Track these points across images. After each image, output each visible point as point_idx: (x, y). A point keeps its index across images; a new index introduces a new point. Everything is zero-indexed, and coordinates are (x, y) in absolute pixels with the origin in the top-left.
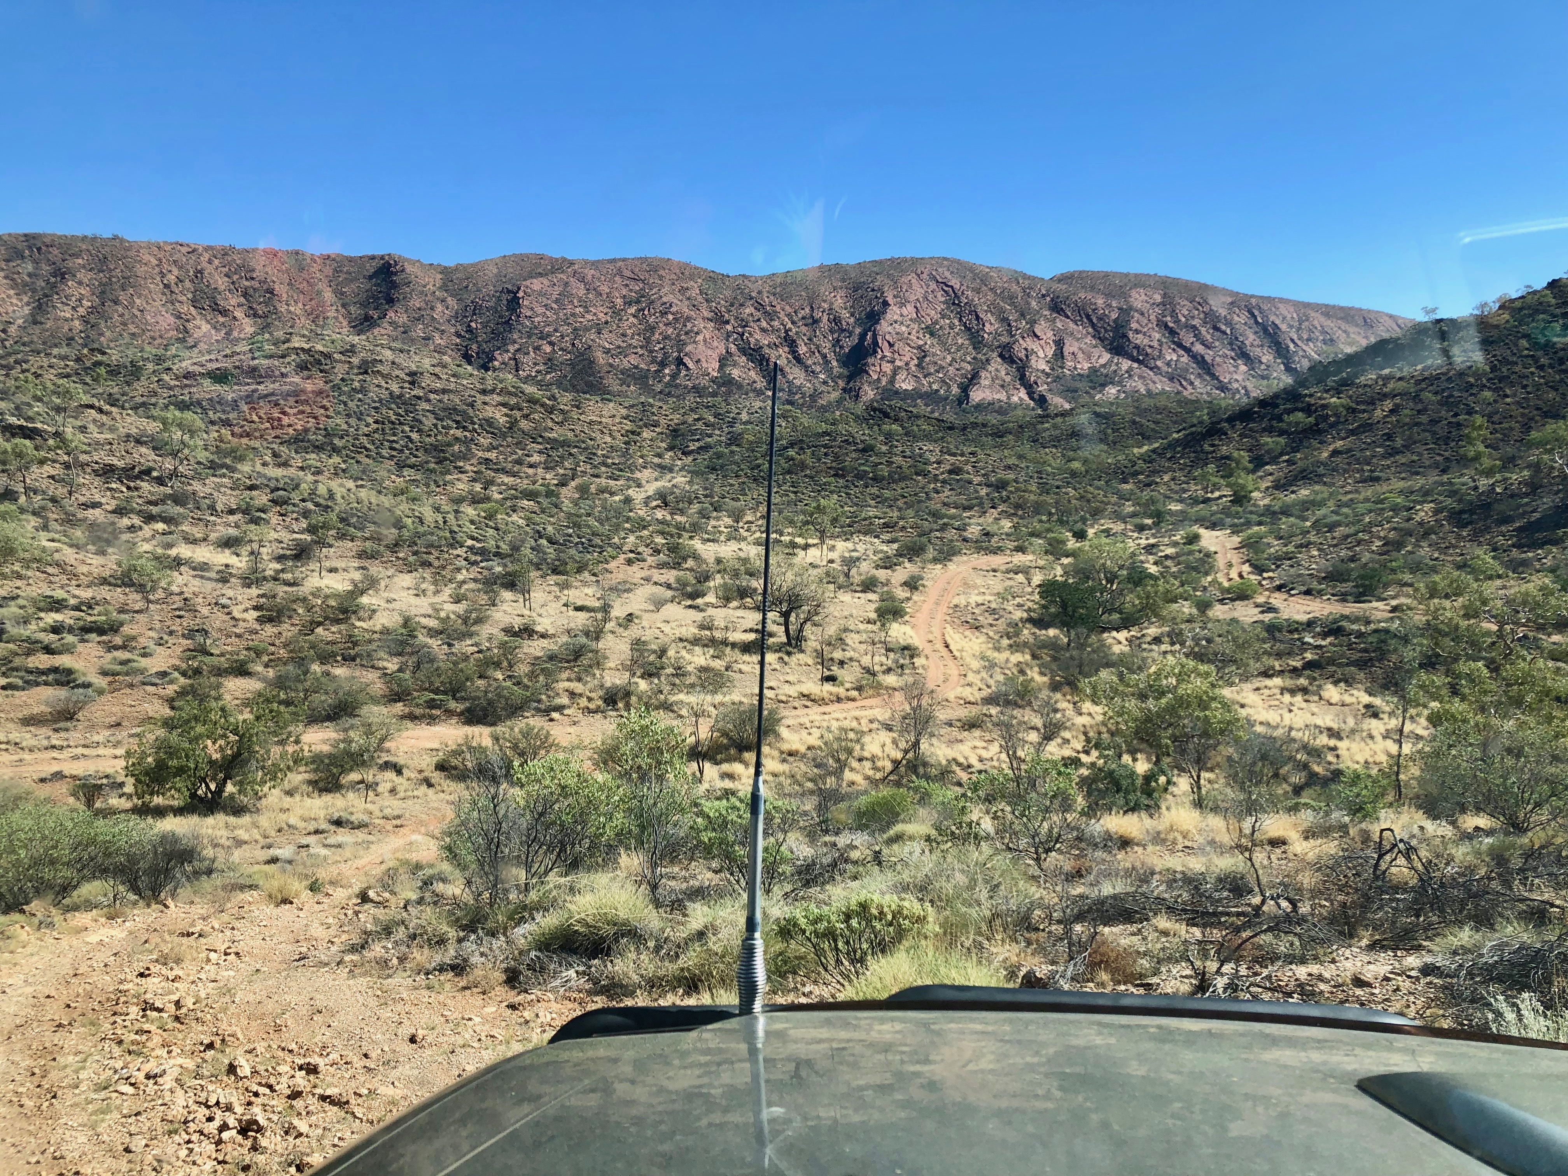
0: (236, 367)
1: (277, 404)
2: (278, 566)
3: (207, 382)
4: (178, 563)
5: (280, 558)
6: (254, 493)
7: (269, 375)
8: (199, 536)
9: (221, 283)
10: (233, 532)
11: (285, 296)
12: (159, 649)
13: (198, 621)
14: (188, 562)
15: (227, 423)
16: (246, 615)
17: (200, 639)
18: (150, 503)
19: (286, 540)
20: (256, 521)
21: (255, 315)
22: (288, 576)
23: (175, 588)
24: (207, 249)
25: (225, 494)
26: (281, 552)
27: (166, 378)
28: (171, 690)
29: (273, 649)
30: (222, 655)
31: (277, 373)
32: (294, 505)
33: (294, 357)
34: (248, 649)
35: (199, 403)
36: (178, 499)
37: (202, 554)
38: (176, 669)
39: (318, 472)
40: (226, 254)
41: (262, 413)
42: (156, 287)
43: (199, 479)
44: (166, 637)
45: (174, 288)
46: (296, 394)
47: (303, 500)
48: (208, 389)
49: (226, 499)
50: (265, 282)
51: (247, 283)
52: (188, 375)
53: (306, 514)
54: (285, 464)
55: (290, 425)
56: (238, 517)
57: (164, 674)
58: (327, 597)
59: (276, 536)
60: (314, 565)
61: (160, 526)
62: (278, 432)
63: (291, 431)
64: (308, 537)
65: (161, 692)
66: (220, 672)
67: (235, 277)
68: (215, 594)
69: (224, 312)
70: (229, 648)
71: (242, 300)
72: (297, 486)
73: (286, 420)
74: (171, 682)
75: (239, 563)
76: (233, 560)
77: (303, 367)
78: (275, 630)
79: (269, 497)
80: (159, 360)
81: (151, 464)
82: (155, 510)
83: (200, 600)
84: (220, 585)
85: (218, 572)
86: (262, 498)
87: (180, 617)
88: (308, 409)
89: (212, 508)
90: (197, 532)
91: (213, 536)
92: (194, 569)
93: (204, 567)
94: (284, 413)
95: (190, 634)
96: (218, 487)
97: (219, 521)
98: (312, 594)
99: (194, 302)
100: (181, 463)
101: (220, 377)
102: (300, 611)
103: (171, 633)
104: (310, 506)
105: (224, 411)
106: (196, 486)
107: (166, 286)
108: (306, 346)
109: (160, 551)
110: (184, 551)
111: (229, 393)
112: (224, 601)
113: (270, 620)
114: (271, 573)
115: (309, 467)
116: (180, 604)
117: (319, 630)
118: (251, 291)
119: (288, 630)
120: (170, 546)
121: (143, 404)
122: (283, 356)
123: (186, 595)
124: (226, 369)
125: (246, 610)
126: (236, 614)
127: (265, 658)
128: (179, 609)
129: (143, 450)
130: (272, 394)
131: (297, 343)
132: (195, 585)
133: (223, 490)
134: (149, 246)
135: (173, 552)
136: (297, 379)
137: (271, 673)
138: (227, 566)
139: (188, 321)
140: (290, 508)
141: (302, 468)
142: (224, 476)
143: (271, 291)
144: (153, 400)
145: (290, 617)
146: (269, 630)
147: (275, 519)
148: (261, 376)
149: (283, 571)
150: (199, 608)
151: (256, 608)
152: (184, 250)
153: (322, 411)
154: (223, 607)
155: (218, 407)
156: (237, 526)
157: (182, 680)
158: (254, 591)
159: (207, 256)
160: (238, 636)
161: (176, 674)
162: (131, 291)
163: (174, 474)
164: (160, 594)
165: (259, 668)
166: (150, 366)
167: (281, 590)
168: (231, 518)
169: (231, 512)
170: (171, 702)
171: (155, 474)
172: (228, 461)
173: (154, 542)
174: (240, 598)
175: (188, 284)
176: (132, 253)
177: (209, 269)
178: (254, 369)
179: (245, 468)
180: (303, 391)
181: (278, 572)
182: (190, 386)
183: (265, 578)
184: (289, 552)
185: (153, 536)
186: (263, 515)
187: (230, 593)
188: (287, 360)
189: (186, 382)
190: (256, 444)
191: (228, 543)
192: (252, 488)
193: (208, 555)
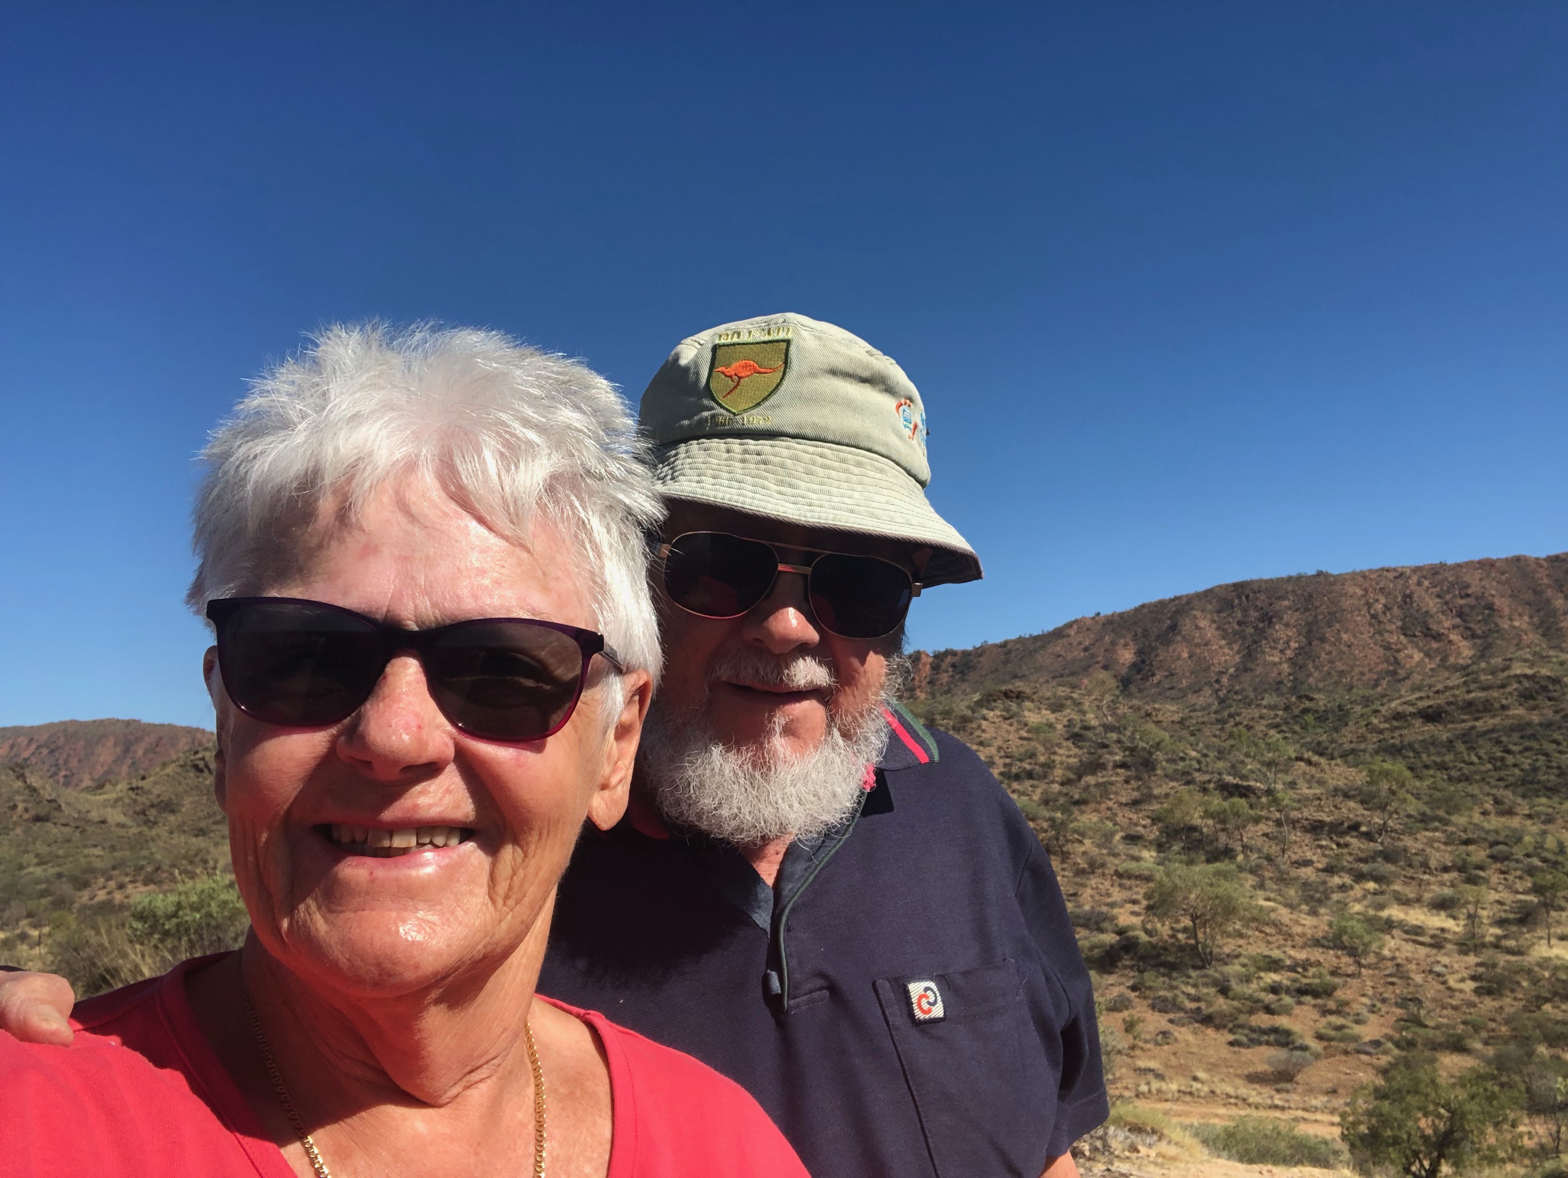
0: (1449, 703)
1: (1498, 742)
2: (1498, 931)
3: (1418, 723)
4: (1389, 925)
5: (1501, 923)
6: (1471, 848)
7: (1487, 708)
8: (1412, 896)
9: (1432, 604)
10: (1447, 891)
11: (1507, 611)
12: (1373, 1018)
13: (1411, 989)
14: (1401, 925)
15: (1442, 767)
16: (1462, 986)
17: (1413, 1008)
18: (1360, 860)
19: (1509, 902)
20: (1472, 880)
21: (1474, 636)
22: (1511, 943)
23: (1386, 952)
24: (1416, 570)
25: (1438, 850)
26: (1503, 915)
27: (1375, 721)
28: (1384, 1060)
29: (1493, 1025)
30: (1437, 1027)
31: (1497, 705)
32: (1517, 861)
33: (1515, 686)
34: (1465, 1023)
35: (1411, 746)
36: (1389, 856)
37: (1416, 916)
38: (1390, 1038)
39: (1549, 820)
40: (1436, 573)
41: (1482, 752)
42: (1361, 619)
43: (1410, 834)
44: (1379, 1005)
45: (1382, 618)
46: (1520, 727)
47: (1528, 855)
48: (1420, 731)
49: (1439, 855)
50: (1483, 596)
51: (1462, 602)
52: (1398, 716)
53: (1531, 871)
54: (1510, 812)
55: (1515, 765)
56: (1454, 875)
57: (1376, 1044)
58: (1556, 968)
59: (1497, 897)
60: (1540, 932)
61: (1371, 885)
62: (1503, 773)
63: (1517, 771)
64: (1533, 899)
65: (1375, 1061)
66: (1435, 1046)
67: (1448, 597)
68: (1429, 960)
69: (1438, 637)
70: (1445, 1021)
71: (1458, 621)
72: (1519, 840)
73: (1510, 760)
74: (1386, 1052)
75: (1454, 926)
76: (1450, 924)
77: (1526, 697)
78: (1496, 1004)
79: (1488, 852)
80: (1366, 701)
81: (1359, 819)
82: (1365, 868)
83: (1413, 967)
84: (1434, 951)
85: (1433, 937)
86: (1479, 854)
87: (1393, 984)
88: (1536, 745)
89: (1425, 866)
90: (1410, 892)
91: (1427, 896)
92: (1407, 932)
93: (1417, 931)
94: (1508, 752)
95: (1403, 1002)
96: (1431, 842)
97: (1433, 879)
98: (1539, 965)
99: (1404, 631)
100: (1391, 814)
101: (1431, 716)
102: (1525, 984)
103: (1384, 1001)
104: (1536, 862)
105: (1438, 754)
106: (1408, 841)
107: (1374, 617)
108: (1529, 672)
109: (1371, 912)
110: (1395, 912)
111: (1442, 733)
112: (1438, 969)
113: (1490, 992)
114: (1492, 939)
115: (1538, 814)
116: (1393, 970)
117: (1547, 1007)
118: (1466, 610)
119: (1510, 1004)
120: (1381, 907)
121: (1353, 751)
122: (1503, 686)
123: (1399, 961)
124: (1439, 706)
125: (1462, 980)
126: (1452, 983)
127: (1484, 1034)
128: (1390, 975)
129: (1352, 804)
130: (1493, 730)
131: (1518, 669)
132: (1408, 949)
133: (1436, 845)
134: (1354, 576)
135: (1384, 914)
136: (1520, 711)
137: (1491, 1051)
138: (1443, 930)
139: (1398, 651)
140: (1513, 865)
141: (1529, 816)
142: (1436, 829)
143: (1490, 607)
144: (1363, 746)
145: (1513, 991)
146: (1489, 1004)
147: (1495, 878)
148: (1478, 711)
149: (1505, 937)
150: (1412, 975)
151: (1473, 978)
152: (1391, 575)
153: (1554, 746)
154: (1439, 975)
155: (1432, 750)
156: (1453, 885)
157: (1396, 1052)
158: (1472, 959)
159: (1415, 579)
160: (1455, 1008)
161: (1390, 1045)
162: (1338, 626)
163: (1383, 829)
164: (1371, 959)
165: (1478, 1045)
166: (1358, 709)
167: (1503, 959)
168: (1446, 877)
169: (1446, 869)
170: (1384, 1072)
171: (1364, 829)
172: (1441, 813)
173: (1365, 903)
174: (1456, 966)
175: (1396, 611)
176: (1337, 587)
177: (1418, 592)
178: (1470, 704)
179: (1460, 820)
180: (1529, 724)
181: (1499, 938)
182: (1400, 728)
183: (1483, 945)
184: (1512, 916)
185: (1364, 897)
186: (1482, 874)
187: (1445, 960)
188: (1509, 689)
189: (1395, 723)
190: (1474, 789)
191: (1442, 905)
192: (1467, 842)
193: (1422, 917)
